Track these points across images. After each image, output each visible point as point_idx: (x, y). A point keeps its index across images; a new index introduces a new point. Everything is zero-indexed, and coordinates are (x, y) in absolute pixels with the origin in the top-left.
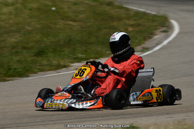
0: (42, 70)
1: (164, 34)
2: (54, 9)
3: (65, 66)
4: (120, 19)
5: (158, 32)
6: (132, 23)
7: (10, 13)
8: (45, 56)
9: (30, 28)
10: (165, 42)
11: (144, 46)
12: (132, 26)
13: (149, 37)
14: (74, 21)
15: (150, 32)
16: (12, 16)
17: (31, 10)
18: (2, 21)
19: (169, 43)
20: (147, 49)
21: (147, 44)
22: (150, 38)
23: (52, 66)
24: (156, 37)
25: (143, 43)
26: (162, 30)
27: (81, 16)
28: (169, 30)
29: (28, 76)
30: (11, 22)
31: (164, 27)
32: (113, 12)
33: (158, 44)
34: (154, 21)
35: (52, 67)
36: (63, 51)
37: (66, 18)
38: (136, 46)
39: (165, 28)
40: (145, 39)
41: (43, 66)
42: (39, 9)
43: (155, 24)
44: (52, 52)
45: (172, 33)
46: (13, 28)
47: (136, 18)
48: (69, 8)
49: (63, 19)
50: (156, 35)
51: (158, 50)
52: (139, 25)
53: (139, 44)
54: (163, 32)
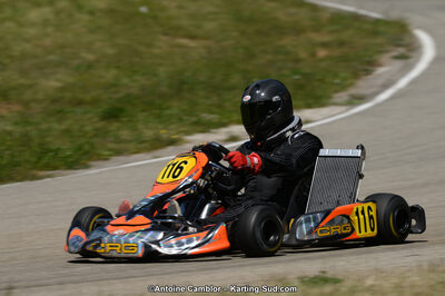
0: (119, 153)
1: (399, 64)
2: (144, 9)
3: (172, 143)
5: (384, 58)
6: (326, 38)
7: (46, 23)
8: (125, 119)
9: (90, 57)
10: (403, 83)
11: (353, 91)
12: (325, 45)
13: (366, 70)
14: (193, 37)
15: (367, 59)
16: (50, 30)
17: (91, 13)
18: (27, 41)
19: (413, 82)
20: (361, 99)
21: (362, 86)
22: (368, 72)
23: (143, 142)
24: (380, 70)
25: (351, 85)
26: (395, 54)
27: (209, 26)
28: (410, 54)
29: (87, 167)
30: (48, 42)
31: (398, 46)
32: (283, 14)
33: (385, 87)
34: (375, 34)
35: (143, 145)
36: (168, 108)
37: (174, 31)
38: (336, 92)
39: (401, 50)
40: (356, 76)
41: (121, 141)
42: (110, 12)
43: (379, 40)
44: (143, 111)
45: (418, 60)
46: (51, 57)
47: (334, 27)
48: (180, 7)
49: (166, 34)
50: (380, 65)
51: (387, 101)
52: (341, 44)
53: (343, 87)
54: (397, 58)
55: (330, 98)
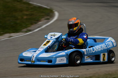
1: (46, 21)
4: (21, 11)
15: (36, 19)
21: (32, 27)
28: (51, 18)
38: (24, 28)
39: (48, 17)
53: (26, 27)
54: (46, 19)
55: (21, 30)
